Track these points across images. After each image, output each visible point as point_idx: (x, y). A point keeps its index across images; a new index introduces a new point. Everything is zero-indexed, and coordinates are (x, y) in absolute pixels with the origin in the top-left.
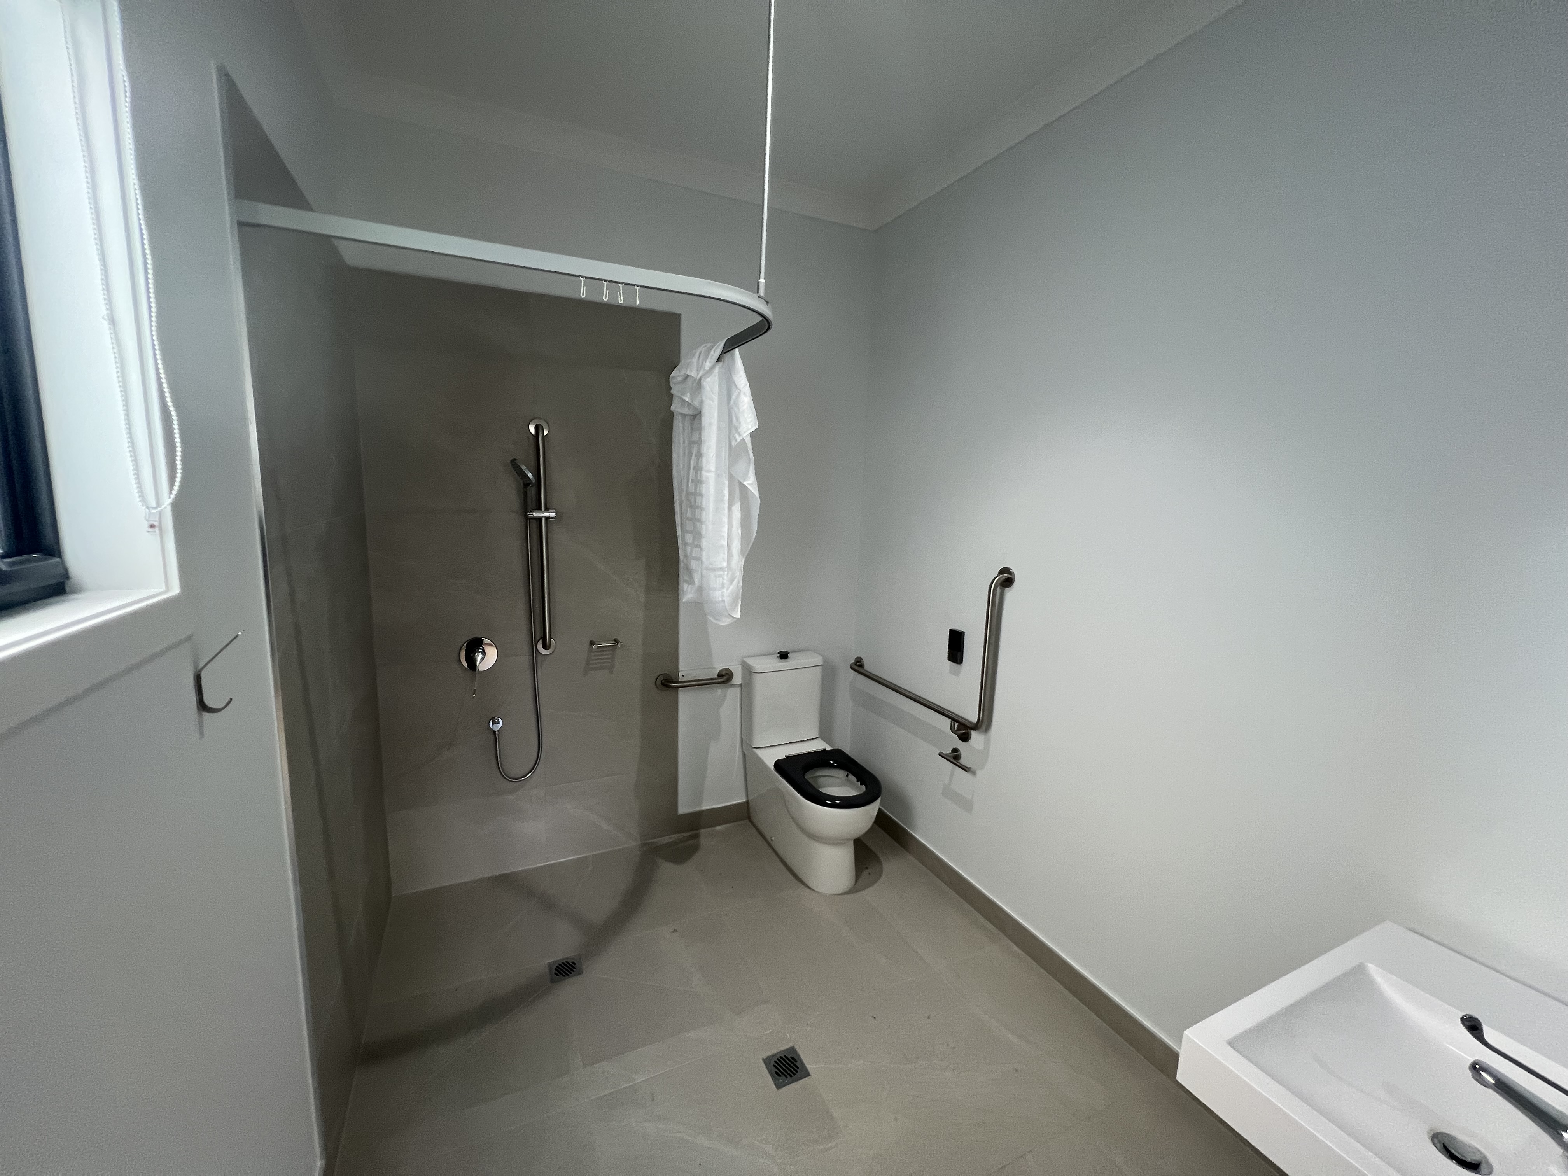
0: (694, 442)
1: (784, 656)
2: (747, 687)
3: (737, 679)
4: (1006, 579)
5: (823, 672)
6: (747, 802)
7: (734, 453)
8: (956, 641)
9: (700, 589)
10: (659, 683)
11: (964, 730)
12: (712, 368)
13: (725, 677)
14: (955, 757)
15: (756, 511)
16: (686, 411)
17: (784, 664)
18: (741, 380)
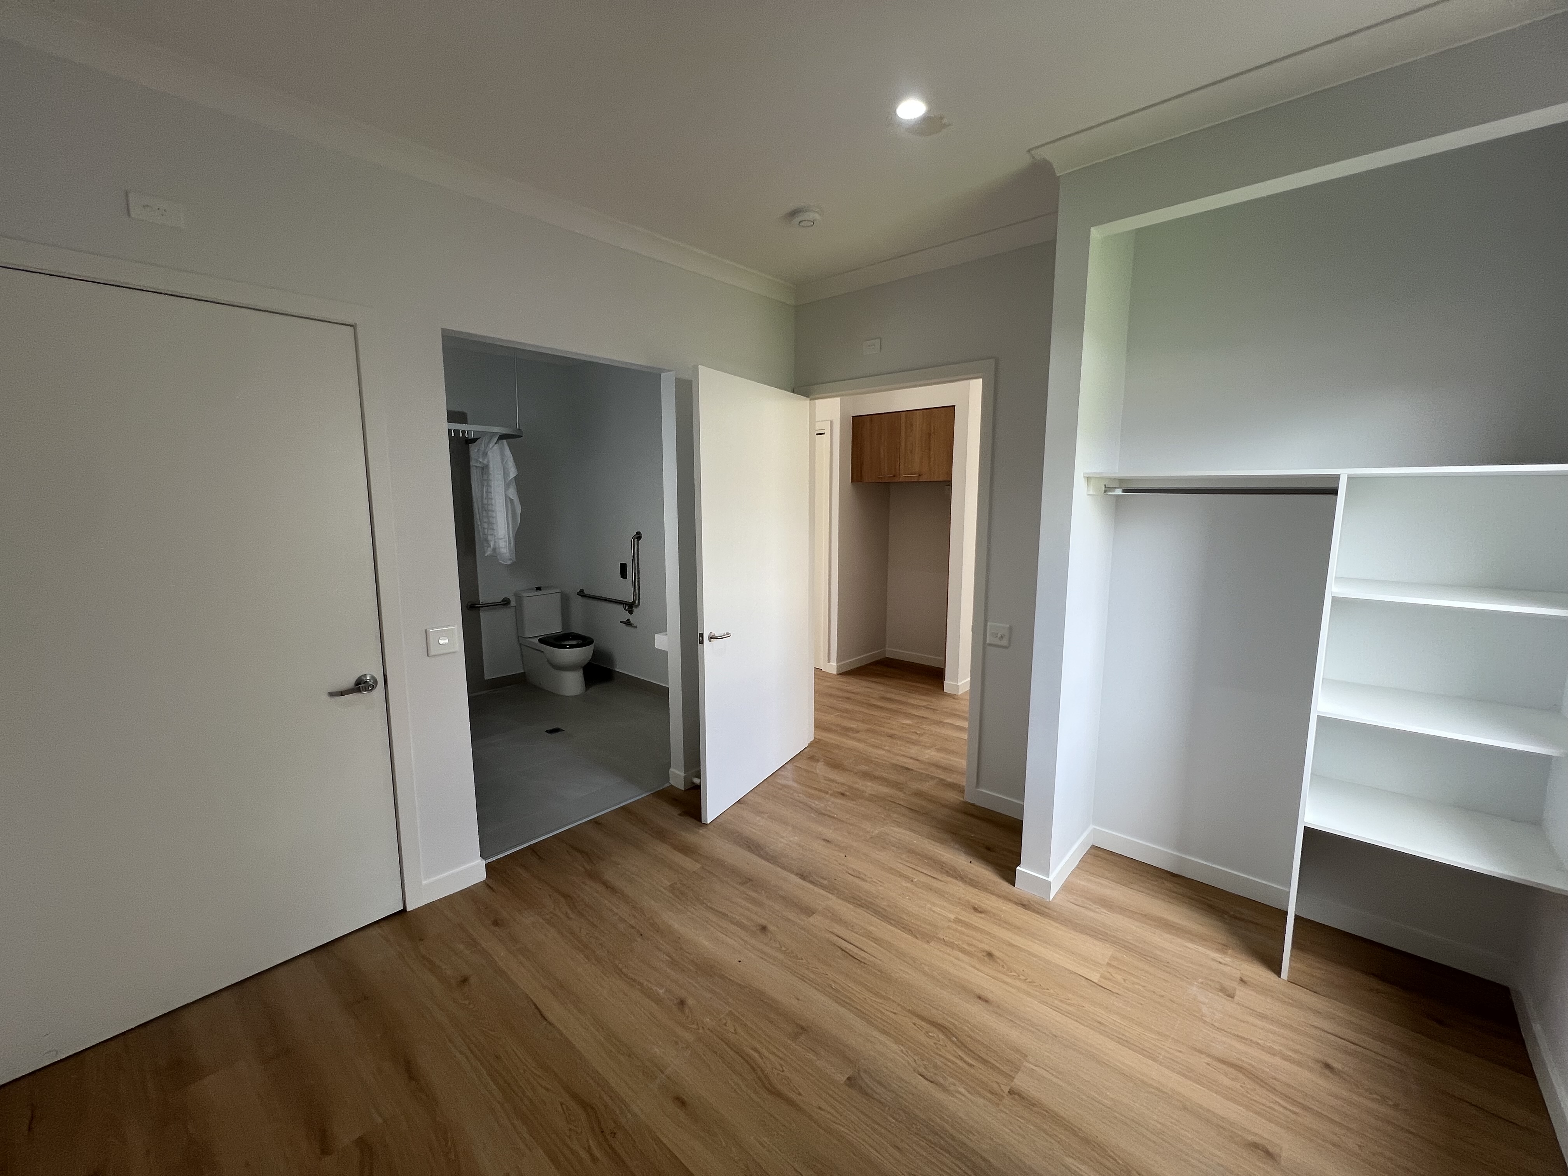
0: (485, 480)
1: (539, 589)
2: (519, 609)
3: (513, 603)
4: (638, 536)
5: (562, 596)
6: (524, 672)
7: (507, 486)
8: (623, 567)
9: (494, 549)
10: (469, 607)
11: (630, 607)
12: (493, 447)
13: (506, 602)
14: (628, 623)
15: (519, 511)
16: (479, 465)
17: (539, 593)
18: (508, 453)
